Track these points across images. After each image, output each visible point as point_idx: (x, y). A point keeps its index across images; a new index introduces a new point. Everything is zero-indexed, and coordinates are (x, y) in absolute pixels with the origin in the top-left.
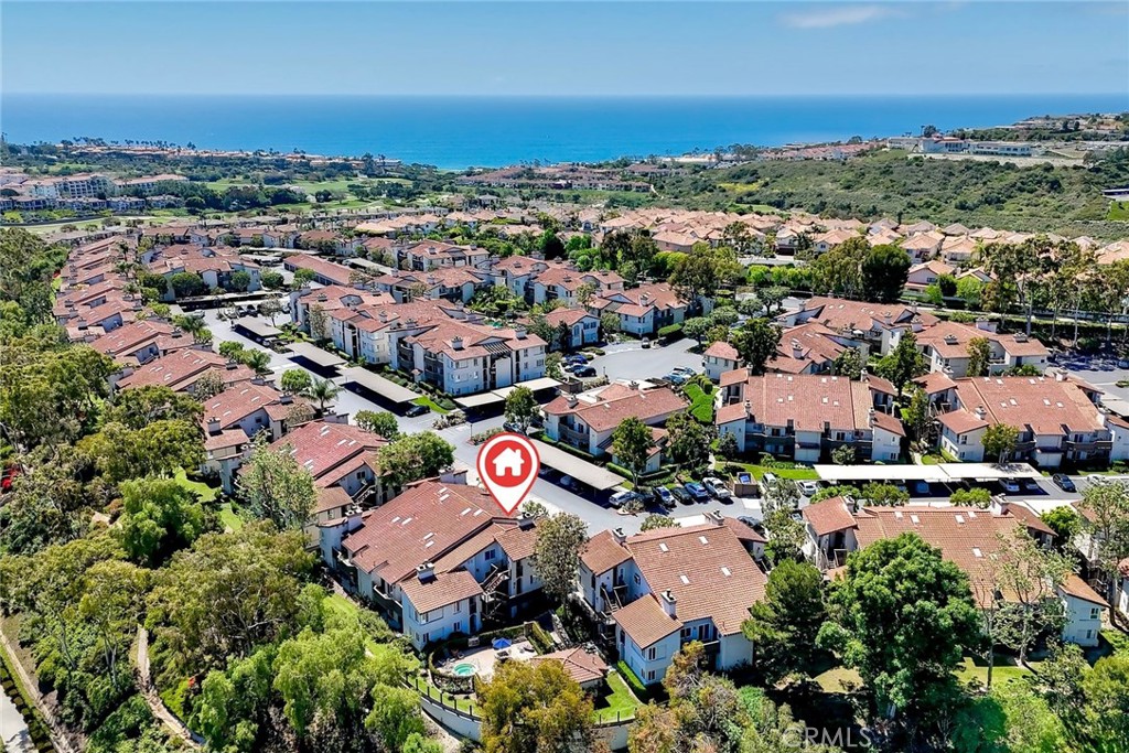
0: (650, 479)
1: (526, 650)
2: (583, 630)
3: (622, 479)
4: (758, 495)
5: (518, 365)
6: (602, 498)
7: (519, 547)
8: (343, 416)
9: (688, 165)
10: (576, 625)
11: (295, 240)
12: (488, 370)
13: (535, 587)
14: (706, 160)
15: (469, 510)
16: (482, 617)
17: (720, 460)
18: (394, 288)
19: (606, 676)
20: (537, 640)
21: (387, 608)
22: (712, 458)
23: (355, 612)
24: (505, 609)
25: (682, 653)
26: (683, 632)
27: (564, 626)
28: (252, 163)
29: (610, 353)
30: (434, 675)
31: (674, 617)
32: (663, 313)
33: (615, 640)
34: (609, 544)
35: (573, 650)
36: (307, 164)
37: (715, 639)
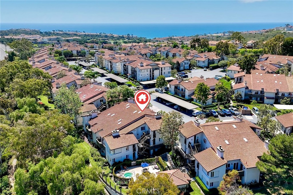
0: (208, 107)
1: (155, 168)
2: (180, 161)
3: (197, 107)
4: (251, 115)
5: (161, 73)
6: (189, 113)
7: (154, 126)
8: (100, 83)
9: (216, 36)
10: (178, 160)
11: (102, 46)
12: (151, 73)
13: (161, 143)
14: (221, 35)
15: (136, 111)
16: (138, 153)
17: (235, 103)
18: (126, 54)
19: (190, 183)
20: (160, 164)
21: (100, 148)
22: (231, 102)
23: (90, 149)
24: (148, 151)
25: (227, 175)
26: (227, 165)
27: (172, 159)
28: (99, 36)
29: (193, 72)
30: (115, 177)
31: (223, 159)
32: (211, 61)
33: (194, 167)
34: (192, 126)
35: (176, 170)
36: (113, 36)
37: (241, 169)
